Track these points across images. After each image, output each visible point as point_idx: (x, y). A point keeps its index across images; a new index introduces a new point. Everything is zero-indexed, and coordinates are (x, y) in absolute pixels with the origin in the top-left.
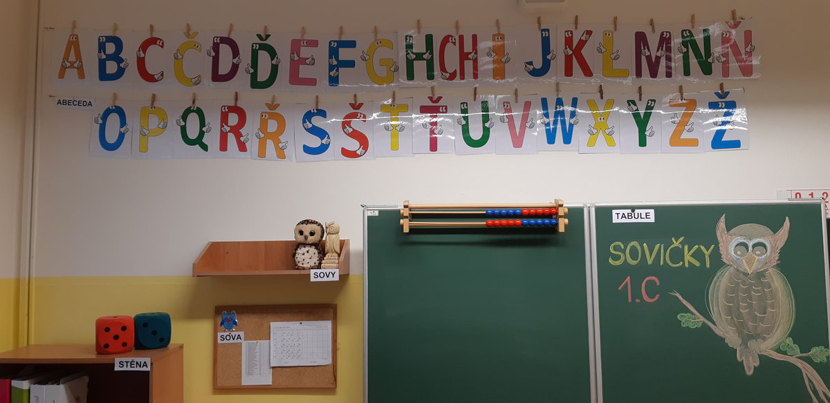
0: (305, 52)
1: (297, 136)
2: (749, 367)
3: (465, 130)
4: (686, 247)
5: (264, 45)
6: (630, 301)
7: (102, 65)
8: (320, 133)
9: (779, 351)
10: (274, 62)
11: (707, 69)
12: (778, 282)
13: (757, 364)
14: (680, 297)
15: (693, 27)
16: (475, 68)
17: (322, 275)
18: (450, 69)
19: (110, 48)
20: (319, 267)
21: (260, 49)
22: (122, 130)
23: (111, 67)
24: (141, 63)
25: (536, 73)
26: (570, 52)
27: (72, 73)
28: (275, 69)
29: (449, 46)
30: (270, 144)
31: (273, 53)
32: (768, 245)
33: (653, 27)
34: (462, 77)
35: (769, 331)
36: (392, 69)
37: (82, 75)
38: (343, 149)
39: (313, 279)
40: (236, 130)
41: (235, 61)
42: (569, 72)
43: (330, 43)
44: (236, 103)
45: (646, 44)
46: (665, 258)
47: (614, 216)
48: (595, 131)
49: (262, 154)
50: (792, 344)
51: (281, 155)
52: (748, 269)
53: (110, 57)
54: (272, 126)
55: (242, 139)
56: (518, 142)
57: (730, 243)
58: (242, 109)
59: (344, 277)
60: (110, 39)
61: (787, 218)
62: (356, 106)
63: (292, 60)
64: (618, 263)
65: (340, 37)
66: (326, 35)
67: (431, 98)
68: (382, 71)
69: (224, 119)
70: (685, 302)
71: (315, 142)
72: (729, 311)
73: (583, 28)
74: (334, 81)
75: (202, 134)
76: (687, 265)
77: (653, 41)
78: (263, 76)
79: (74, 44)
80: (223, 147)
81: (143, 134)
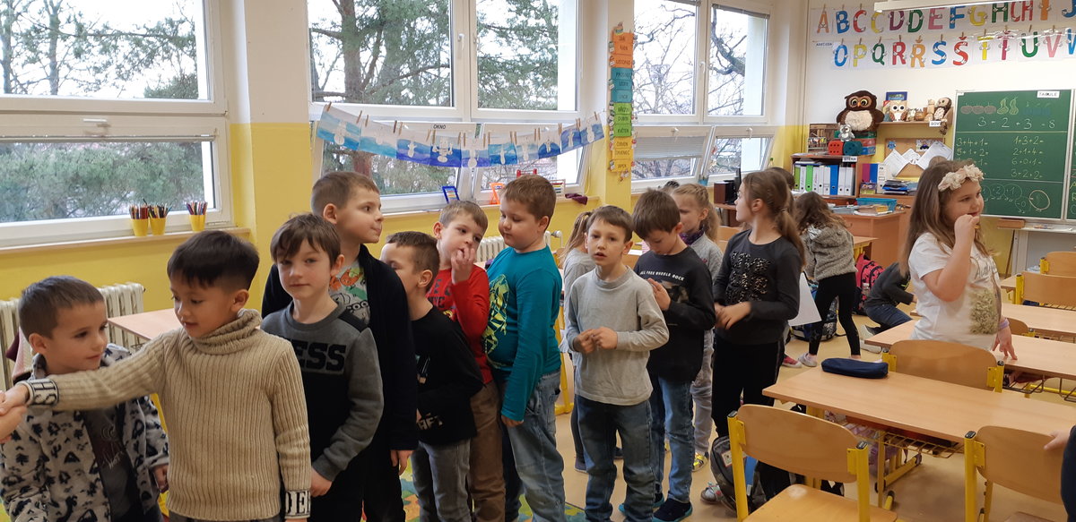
0: (938, 14)
1: (930, 55)
3: (1024, 48)
5: (916, 10)
7: (839, 25)
8: (942, 54)
10: (921, 19)
16: (1031, 16)
18: (1016, 15)
19: (842, 17)
21: (914, 13)
22: (845, 56)
23: (843, 26)
24: (856, 23)
25: (1068, 15)
27: (823, 30)
28: (921, 22)
30: (917, 60)
31: (921, 14)
34: (1023, 19)
36: (984, 17)
37: (827, 31)
38: (954, 61)
40: (900, 54)
41: (901, 20)
43: (951, 7)
44: (901, 41)
49: (913, 65)
51: (922, 65)
53: (841, 22)
54: (919, 51)
55: (903, 58)
56: (1052, 54)
58: (903, 44)
60: (841, 13)
62: (963, 38)
63: (930, 17)
67: (1004, 32)
68: (978, 19)
69: (895, 49)
71: (938, 58)
74: (952, 26)
75: (882, 57)
78: (914, 26)
79: (824, 16)
80: (894, 63)
81: (855, 58)
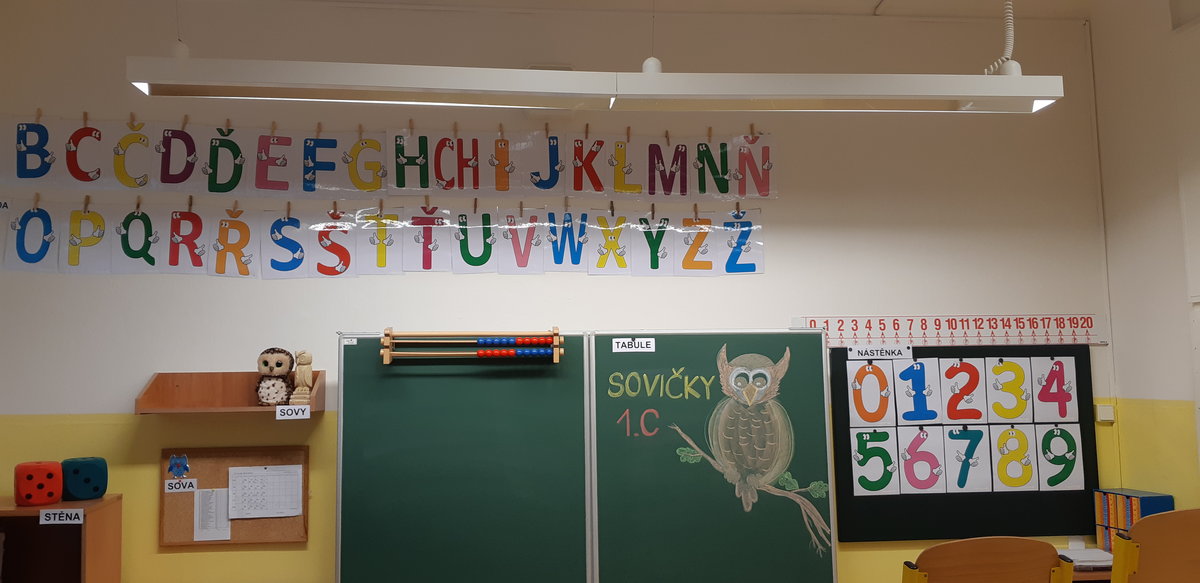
0: (275, 151)
1: (263, 249)
2: (748, 504)
3: (464, 245)
4: (686, 378)
5: (225, 141)
6: (628, 435)
7: (22, 158)
8: (293, 246)
9: (777, 486)
10: (237, 162)
11: (723, 187)
12: (777, 415)
13: (756, 500)
14: (679, 431)
15: (710, 142)
16: (474, 177)
17: (290, 412)
18: (447, 177)
19: (33, 139)
20: (287, 403)
21: (220, 146)
22: (47, 238)
23: (34, 162)
24: (72, 159)
25: (542, 184)
26: (580, 164)
28: (238, 170)
29: (446, 151)
30: (230, 257)
31: (236, 151)
32: (768, 376)
33: (668, 140)
34: (461, 185)
35: (768, 465)
36: (380, 174)
38: (319, 265)
39: (279, 417)
40: (190, 241)
41: (190, 159)
42: (578, 186)
43: (306, 142)
44: (190, 209)
45: (660, 158)
46: (665, 389)
47: (614, 345)
48: (605, 251)
49: (221, 269)
50: (791, 479)
51: (244, 270)
52: (748, 400)
53: (31, 150)
54: (234, 236)
55: (197, 251)
56: (522, 260)
57: (730, 373)
58: (197, 216)
59: (318, 415)
60: (32, 127)
61: (788, 348)
62: (336, 216)
63: (259, 160)
64: (617, 395)
65: (318, 135)
66: (301, 133)
67: (424, 209)
68: (367, 176)
69: (175, 227)
70: (684, 436)
71: (286, 256)
72: (729, 445)
73: (593, 138)
74: (310, 186)
75: (147, 245)
76: (687, 397)
77: (668, 155)
78: (223, 177)
80: (174, 261)
81: (73, 243)
